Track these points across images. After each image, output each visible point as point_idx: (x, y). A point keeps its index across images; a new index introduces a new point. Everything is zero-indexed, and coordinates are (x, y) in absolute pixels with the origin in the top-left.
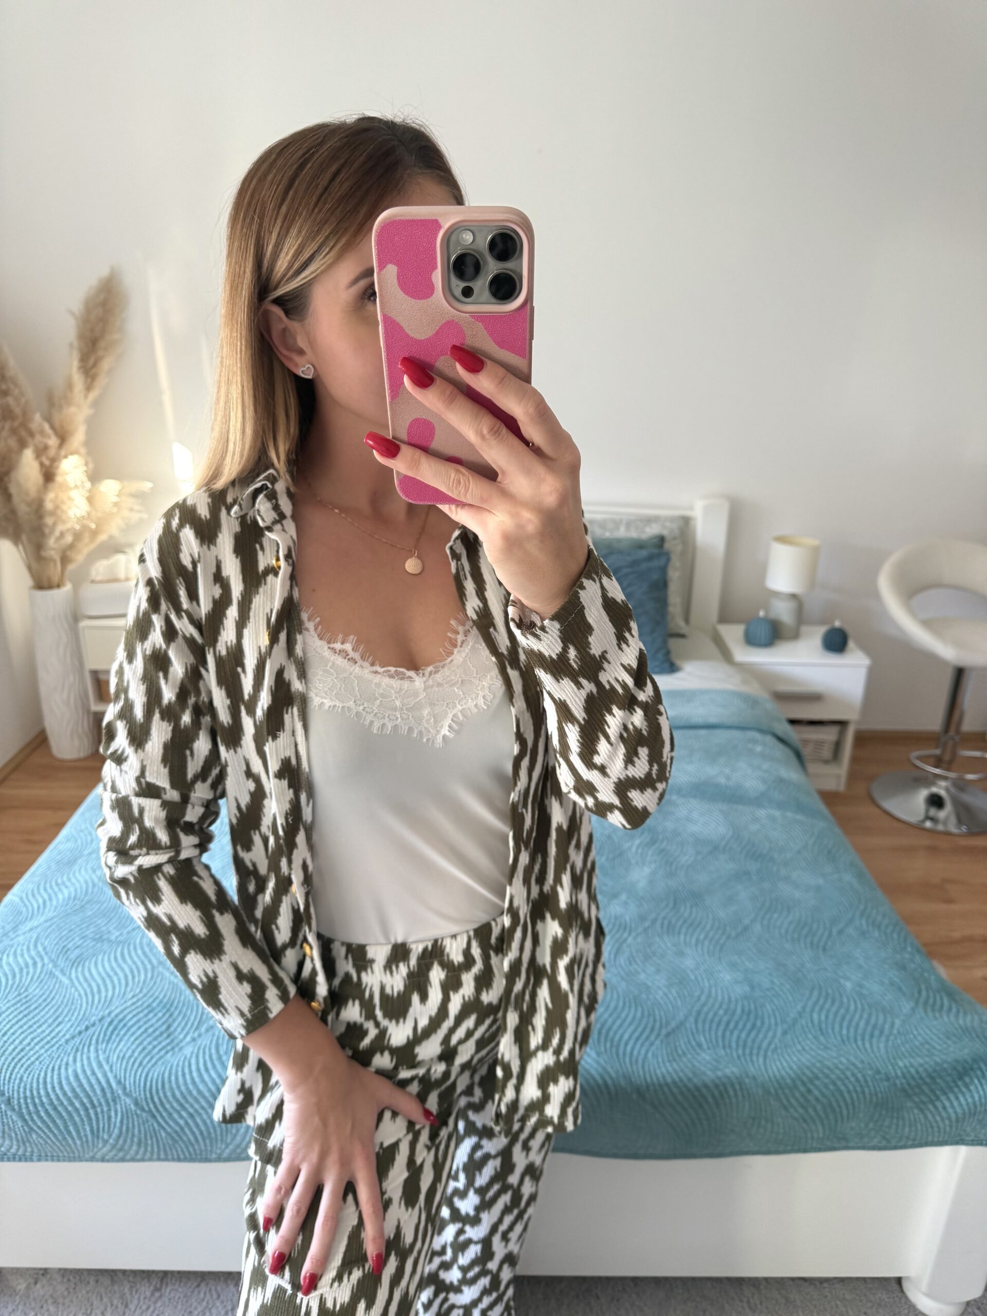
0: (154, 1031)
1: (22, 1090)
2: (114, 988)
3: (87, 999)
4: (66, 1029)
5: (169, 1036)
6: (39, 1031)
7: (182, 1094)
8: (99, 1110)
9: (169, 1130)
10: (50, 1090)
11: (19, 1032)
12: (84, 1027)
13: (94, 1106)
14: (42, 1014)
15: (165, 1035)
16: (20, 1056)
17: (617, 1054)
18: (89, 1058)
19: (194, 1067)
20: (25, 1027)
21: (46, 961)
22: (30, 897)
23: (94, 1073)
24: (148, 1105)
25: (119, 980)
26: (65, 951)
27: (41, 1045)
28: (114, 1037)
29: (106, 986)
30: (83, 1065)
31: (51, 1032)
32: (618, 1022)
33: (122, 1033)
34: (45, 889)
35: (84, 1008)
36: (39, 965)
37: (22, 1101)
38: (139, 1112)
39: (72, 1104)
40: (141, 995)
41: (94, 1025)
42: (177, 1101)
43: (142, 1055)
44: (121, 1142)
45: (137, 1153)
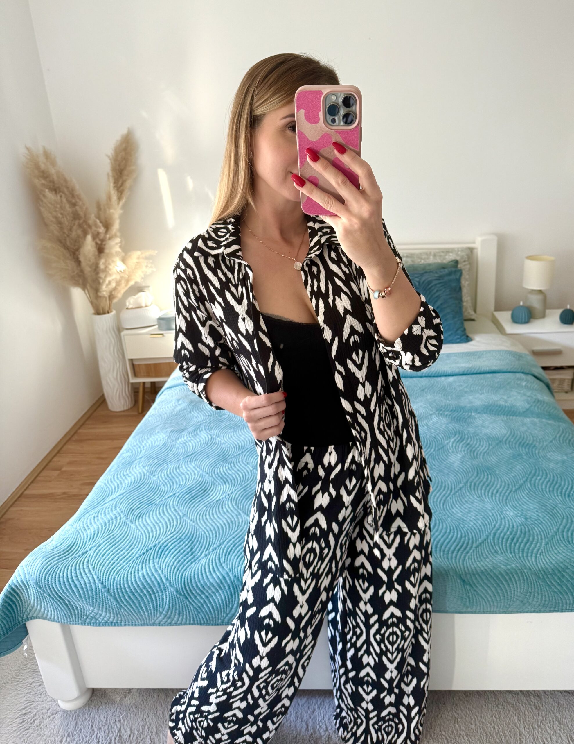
0: (184, 551)
1: (115, 584)
2: (160, 529)
3: (146, 536)
4: (136, 551)
5: (192, 554)
6: (122, 553)
7: (202, 585)
8: (157, 595)
9: (195, 606)
10: (130, 584)
11: (111, 554)
12: (145, 550)
13: (154, 593)
14: (122, 544)
15: (190, 554)
16: (112, 567)
17: (448, 558)
18: (150, 567)
19: (207, 570)
20: (114, 551)
21: (122, 516)
22: (110, 483)
23: (153, 575)
24: (183, 592)
25: (162, 525)
26: (132, 510)
27: (123, 560)
28: (162, 555)
29: (155, 528)
30: (147, 571)
31: (128, 553)
32: (447, 541)
33: (167, 553)
34: (118, 478)
35: (144, 541)
36: (118, 518)
37: (115, 591)
38: (178, 596)
39: (142, 592)
40: (175, 533)
41: (151, 549)
42: (199, 589)
43: (178, 564)
44: (169, 613)
45: (178, 620)
